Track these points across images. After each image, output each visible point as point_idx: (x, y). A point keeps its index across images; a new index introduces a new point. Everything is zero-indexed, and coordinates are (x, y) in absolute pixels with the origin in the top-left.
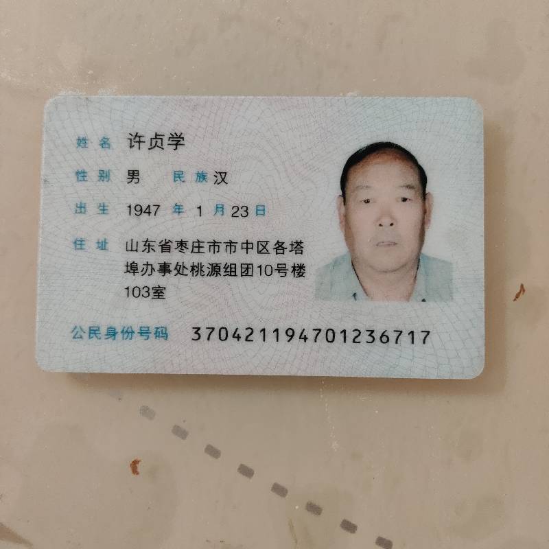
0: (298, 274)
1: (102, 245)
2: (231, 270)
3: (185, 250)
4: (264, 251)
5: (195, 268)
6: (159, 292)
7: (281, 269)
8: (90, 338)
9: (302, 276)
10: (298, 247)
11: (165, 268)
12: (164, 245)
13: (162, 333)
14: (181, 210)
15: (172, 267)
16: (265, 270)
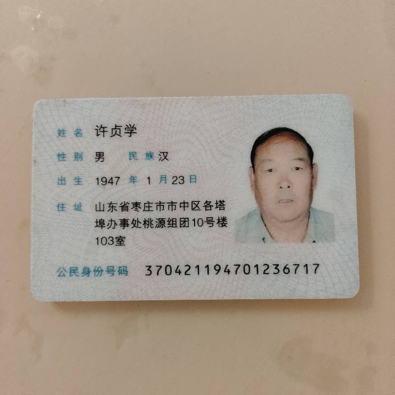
0: (222, 224)
1: (78, 207)
2: (172, 223)
3: (139, 209)
4: (197, 208)
5: (147, 222)
6: (120, 240)
7: (210, 221)
8: (71, 276)
9: (225, 226)
10: (221, 205)
11: (124, 223)
12: (123, 206)
13: (123, 271)
14: (135, 180)
15: (130, 222)
16: (197, 222)
